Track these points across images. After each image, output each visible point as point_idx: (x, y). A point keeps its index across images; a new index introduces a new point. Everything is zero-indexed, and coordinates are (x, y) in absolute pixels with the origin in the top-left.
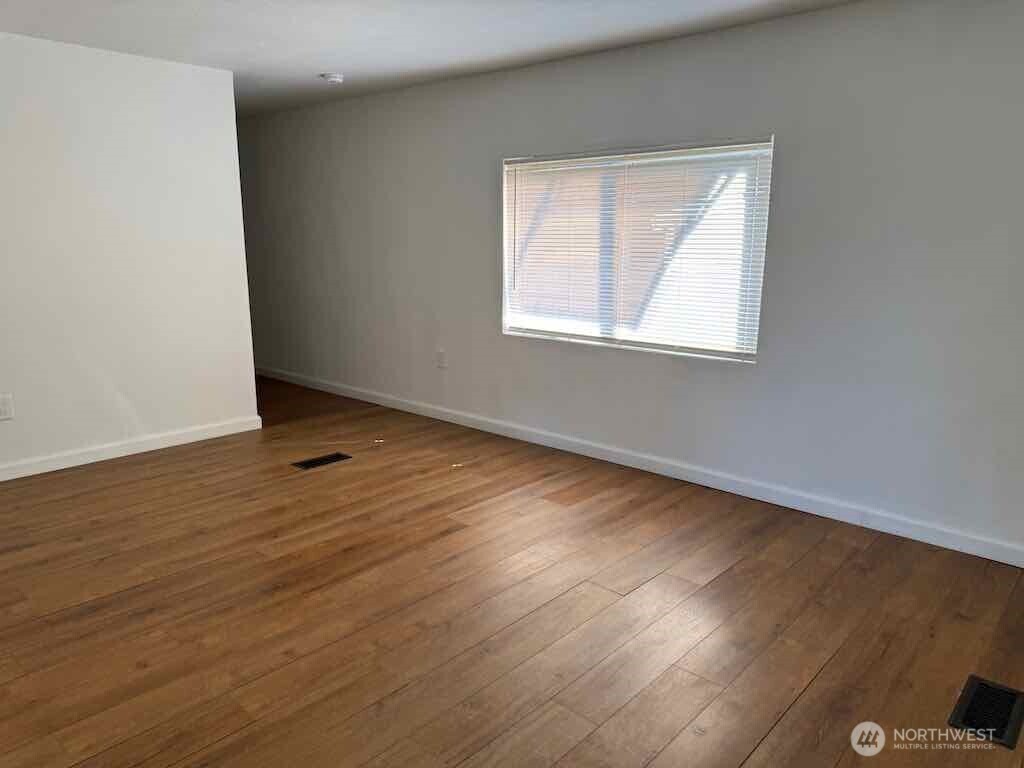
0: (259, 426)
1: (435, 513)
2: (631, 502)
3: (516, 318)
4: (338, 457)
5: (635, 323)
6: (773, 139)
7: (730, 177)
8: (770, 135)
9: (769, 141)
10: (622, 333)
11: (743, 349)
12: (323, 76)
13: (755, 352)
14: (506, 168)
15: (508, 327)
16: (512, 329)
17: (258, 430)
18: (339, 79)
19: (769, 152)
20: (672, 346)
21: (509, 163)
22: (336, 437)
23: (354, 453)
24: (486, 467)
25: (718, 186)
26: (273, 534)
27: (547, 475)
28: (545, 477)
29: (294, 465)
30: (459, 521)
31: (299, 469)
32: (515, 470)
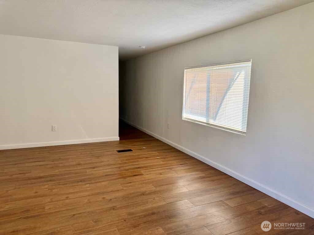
1: (139, 169)
3: (186, 115)
4: (130, 150)
5: (215, 119)
6: (251, 61)
7: (240, 73)
8: (250, 59)
10: (211, 122)
11: (242, 130)
12: (140, 46)
13: (246, 132)
14: (185, 70)
16: (185, 118)
17: (118, 141)
18: (144, 47)
19: (251, 64)
21: (185, 69)
22: (135, 145)
23: (134, 150)
24: (166, 159)
25: (237, 76)
26: (94, 168)
27: (182, 164)
28: (181, 164)
29: (117, 151)
30: (143, 173)
31: (117, 152)
32: (174, 161)
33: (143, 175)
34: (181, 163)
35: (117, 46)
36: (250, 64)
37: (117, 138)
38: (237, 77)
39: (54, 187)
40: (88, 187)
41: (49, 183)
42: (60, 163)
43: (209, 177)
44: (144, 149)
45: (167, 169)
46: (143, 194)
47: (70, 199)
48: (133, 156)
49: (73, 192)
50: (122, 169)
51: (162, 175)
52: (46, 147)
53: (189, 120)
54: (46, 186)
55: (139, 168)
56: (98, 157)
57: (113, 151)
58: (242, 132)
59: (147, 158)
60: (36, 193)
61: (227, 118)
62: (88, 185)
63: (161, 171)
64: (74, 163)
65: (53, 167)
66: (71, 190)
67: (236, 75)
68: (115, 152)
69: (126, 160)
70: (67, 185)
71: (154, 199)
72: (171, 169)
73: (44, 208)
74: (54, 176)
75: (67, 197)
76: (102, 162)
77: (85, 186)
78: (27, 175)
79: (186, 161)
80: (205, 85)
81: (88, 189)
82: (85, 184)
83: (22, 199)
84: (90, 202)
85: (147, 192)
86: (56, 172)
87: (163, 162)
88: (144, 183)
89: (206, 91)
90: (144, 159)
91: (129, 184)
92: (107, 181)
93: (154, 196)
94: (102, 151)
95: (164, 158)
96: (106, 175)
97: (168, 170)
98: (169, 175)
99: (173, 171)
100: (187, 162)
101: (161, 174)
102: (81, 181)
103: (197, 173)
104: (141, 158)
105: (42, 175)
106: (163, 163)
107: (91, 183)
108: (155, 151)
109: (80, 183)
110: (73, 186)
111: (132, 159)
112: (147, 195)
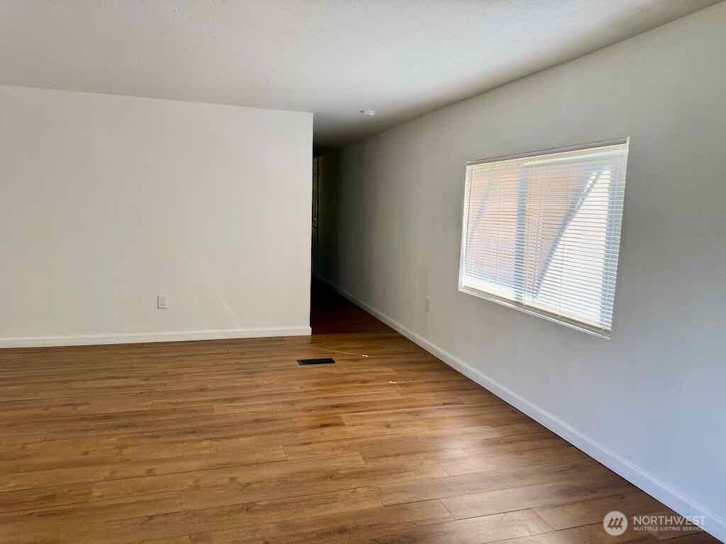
0: (310, 334)
1: (336, 411)
2: (487, 439)
3: (469, 280)
4: (331, 361)
5: (535, 292)
6: (628, 141)
7: (599, 174)
8: (627, 138)
9: (625, 142)
10: (527, 300)
11: (602, 324)
12: (362, 111)
13: (609, 329)
14: (468, 168)
15: (463, 286)
16: (467, 287)
17: (308, 336)
18: (372, 113)
19: (627, 151)
20: (557, 315)
21: (469, 164)
22: (345, 348)
23: (338, 360)
24: (412, 388)
25: (591, 182)
26: (232, 400)
27: (448, 404)
28: (444, 404)
29: (298, 361)
30: (344, 420)
31: (297, 364)
32: (431, 394)
33: (344, 425)
34: (447, 401)
35: (310, 112)
36: (623, 151)
37: (306, 330)
38: (592, 186)
39: (129, 442)
40: (205, 448)
41: (121, 431)
42: (160, 385)
43: (511, 442)
44: (365, 359)
45: (409, 413)
46: (331, 476)
47: (155, 475)
48: (333, 375)
49: (169, 457)
50: (297, 406)
51: (390, 430)
52: (142, 345)
53: (474, 294)
54: (113, 440)
55: (338, 406)
56: (251, 374)
57: (290, 361)
58: (600, 329)
59: (364, 382)
60: (86, 453)
61: (565, 292)
62: (205, 444)
63: (391, 419)
64: (192, 386)
65: (141, 393)
66: (165, 454)
67: (587, 178)
68: (293, 363)
69: (314, 385)
70: (161, 439)
71: (354, 492)
72: (417, 414)
73: (90, 493)
74: (138, 414)
75: (149, 471)
76: (258, 386)
77: (197, 446)
78: (80, 408)
79: (460, 395)
80: (513, 205)
81: (203, 452)
82: (200, 441)
83: (50, 467)
84: (198, 487)
85: (341, 472)
86: (146, 405)
87: (402, 394)
88: (339, 448)
89: (515, 217)
90: (356, 385)
91: (306, 448)
92: (255, 435)
93: (354, 483)
94: (265, 360)
95: (407, 385)
96: (256, 421)
97: (409, 417)
98: (408, 431)
99: (421, 419)
100: (462, 398)
101: (388, 426)
102: (194, 432)
103: (483, 428)
104: (347, 382)
105: (113, 410)
106: (401, 397)
107: (216, 439)
108: (387, 365)
109: (191, 437)
110: (172, 443)
111: (328, 384)
112: (339, 479)
